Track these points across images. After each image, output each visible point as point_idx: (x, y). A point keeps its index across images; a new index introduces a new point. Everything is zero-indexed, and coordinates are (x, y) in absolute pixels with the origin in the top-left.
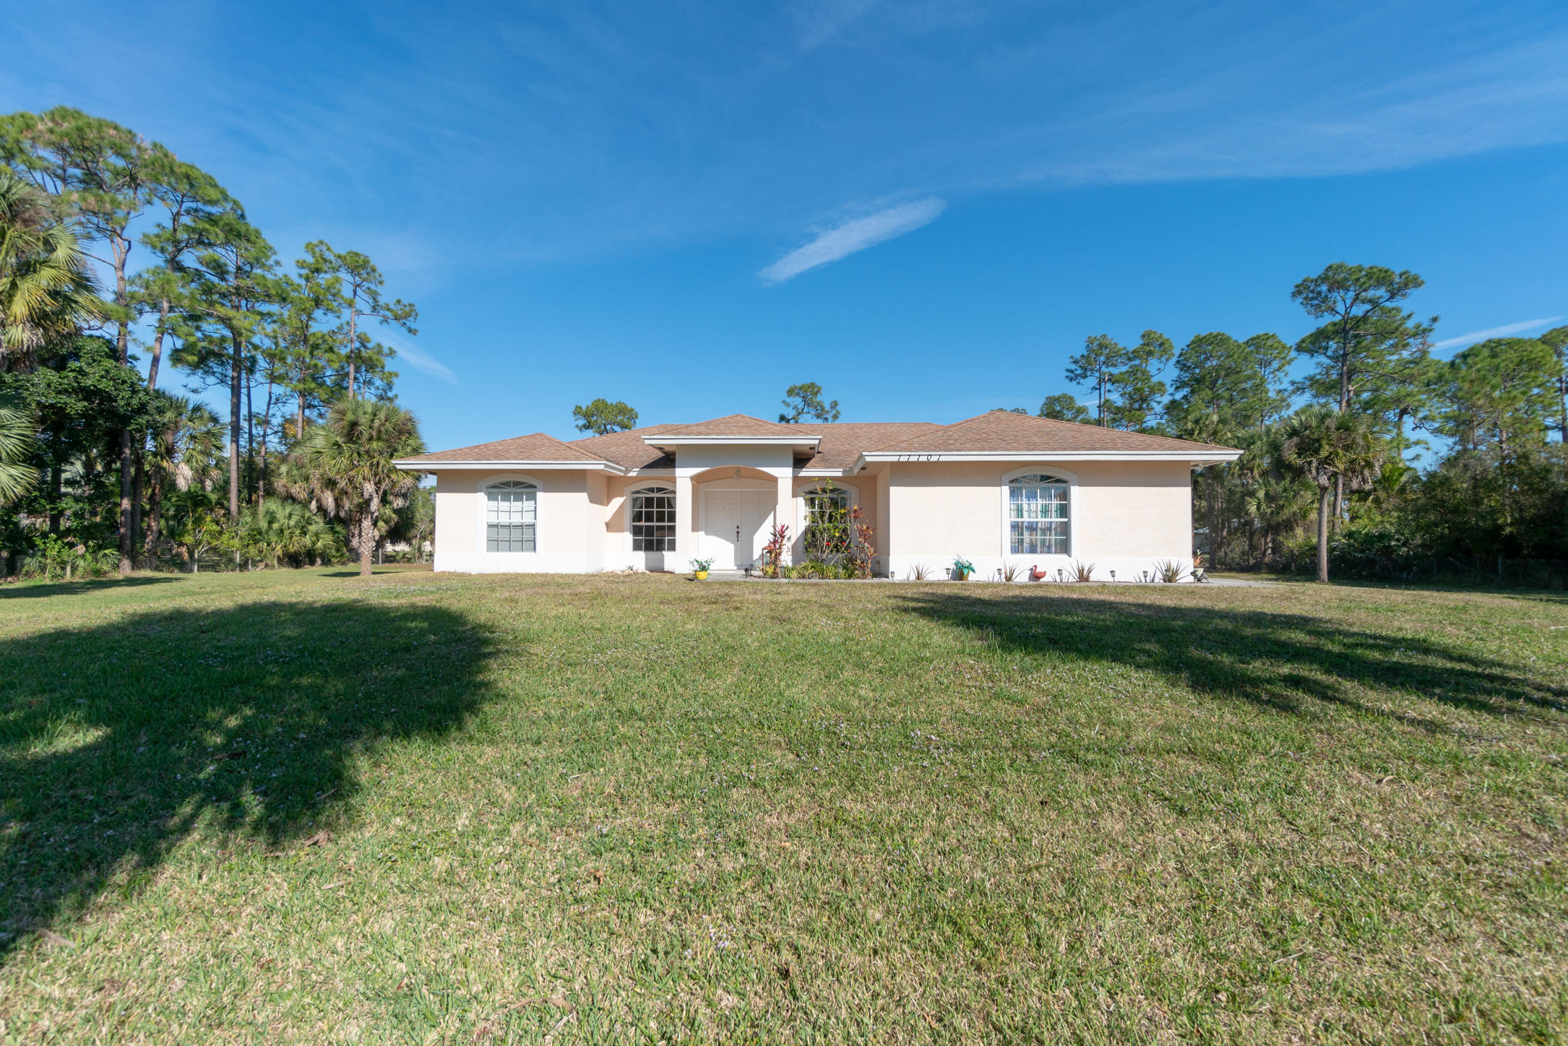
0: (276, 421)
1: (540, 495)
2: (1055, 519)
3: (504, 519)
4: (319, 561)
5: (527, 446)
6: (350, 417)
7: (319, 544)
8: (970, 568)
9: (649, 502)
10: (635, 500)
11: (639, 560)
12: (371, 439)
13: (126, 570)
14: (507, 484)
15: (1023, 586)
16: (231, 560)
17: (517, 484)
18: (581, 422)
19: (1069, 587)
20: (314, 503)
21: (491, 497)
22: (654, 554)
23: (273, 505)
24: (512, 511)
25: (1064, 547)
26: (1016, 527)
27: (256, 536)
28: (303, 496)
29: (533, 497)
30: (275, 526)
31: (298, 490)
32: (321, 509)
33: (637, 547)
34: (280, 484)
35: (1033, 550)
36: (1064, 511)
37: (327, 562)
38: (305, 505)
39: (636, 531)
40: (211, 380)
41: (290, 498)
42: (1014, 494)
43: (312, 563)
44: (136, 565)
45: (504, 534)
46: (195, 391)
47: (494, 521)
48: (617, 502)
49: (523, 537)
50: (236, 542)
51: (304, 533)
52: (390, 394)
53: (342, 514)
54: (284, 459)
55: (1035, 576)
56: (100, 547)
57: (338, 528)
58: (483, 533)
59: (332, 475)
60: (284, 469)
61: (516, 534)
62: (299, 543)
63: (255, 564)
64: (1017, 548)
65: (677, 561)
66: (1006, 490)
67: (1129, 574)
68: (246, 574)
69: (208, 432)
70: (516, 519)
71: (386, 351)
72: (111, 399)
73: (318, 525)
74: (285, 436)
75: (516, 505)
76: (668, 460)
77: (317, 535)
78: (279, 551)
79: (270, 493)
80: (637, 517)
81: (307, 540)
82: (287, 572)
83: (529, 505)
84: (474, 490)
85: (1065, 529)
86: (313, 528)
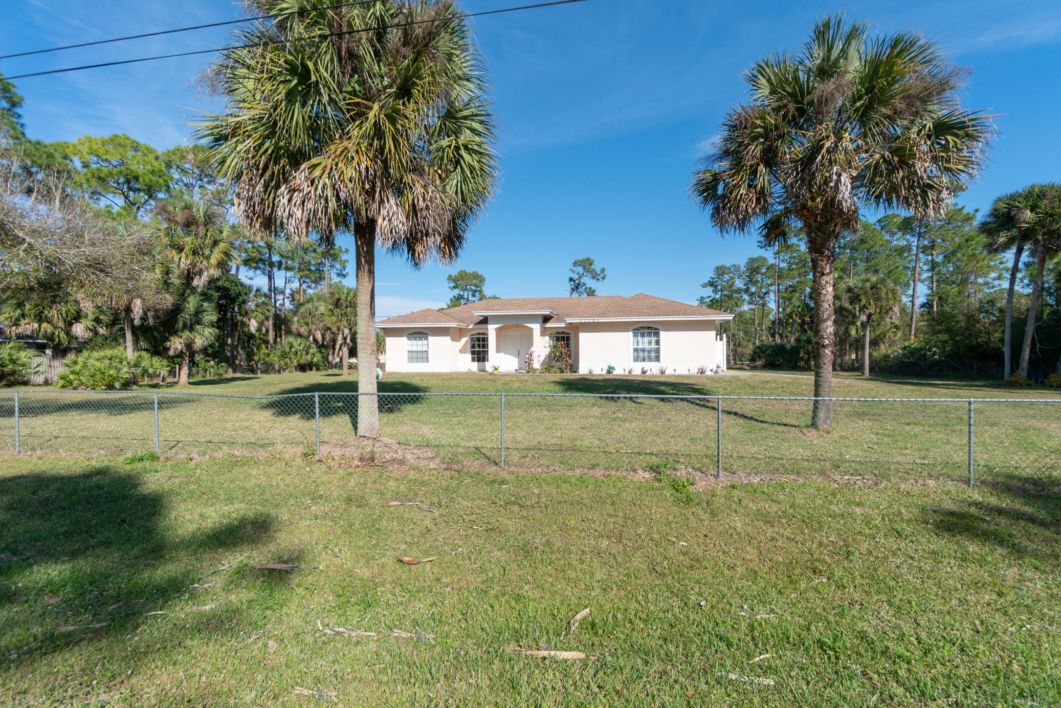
0: (288, 292)
1: (430, 338)
2: (654, 346)
3: (415, 349)
4: (314, 368)
5: (425, 315)
6: (337, 296)
7: (315, 359)
8: (613, 368)
9: (478, 339)
10: (472, 339)
11: (474, 366)
12: (347, 307)
13: (230, 374)
14: (416, 333)
15: (636, 376)
16: (274, 368)
17: (420, 333)
18: (452, 285)
19: (655, 376)
20: (311, 337)
21: (409, 339)
22: (481, 363)
23: (291, 339)
24: (418, 345)
25: (657, 359)
26: (636, 350)
27: (284, 355)
28: (306, 333)
29: (427, 339)
30: (293, 350)
31: (303, 330)
32: (315, 340)
33: (473, 360)
34: (294, 327)
35: (644, 360)
36: (658, 343)
37: (318, 369)
38: (307, 338)
39: (473, 353)
40: (258, 272)
41: (299, 335)
42: (635, 335)
43: (311, 369)
44: (234, 371)
45: (415, 355)
46: (251, 279)
47: (411, 349)
48: (464, 340)
49: (422, 356)
50: (276, 358)
51: (307, 354)
52: (344, 273)
53: (325, 343)
54: (295, 313)
55: (644, 372)
56: (220, 362)
57: (323, 351)
58: (406, 355)
59: (329, 325)
60: (295, 319)
61: (420, 355)
62: (305, 359)
63: (284, 370)
64: (636, 359)
65: (489, 366)
66: (631, 334)
67: (682, 371)
68: (281, 375)
69: (263, 302)
70: (420, 349)
71: (343, 250)
72: (228, 290)
73: (314, 349)
74: (293, 299)
75: (420, 342)
76: (485, 321)
77: (313, 355)
78: (295, 363)
79: (289, 332)
80: (473, 346)
81: (309, 357)
82: (299, 374)
83: (425, 342)
84: (402, 336)
85: (658, 351)
86: (311, 351)
